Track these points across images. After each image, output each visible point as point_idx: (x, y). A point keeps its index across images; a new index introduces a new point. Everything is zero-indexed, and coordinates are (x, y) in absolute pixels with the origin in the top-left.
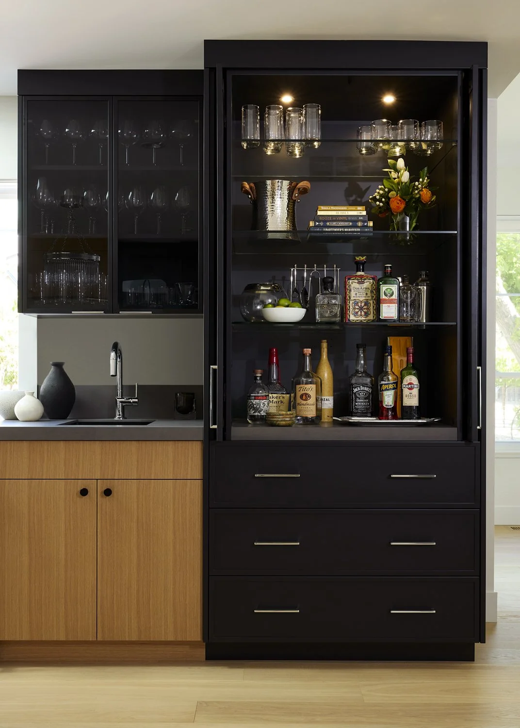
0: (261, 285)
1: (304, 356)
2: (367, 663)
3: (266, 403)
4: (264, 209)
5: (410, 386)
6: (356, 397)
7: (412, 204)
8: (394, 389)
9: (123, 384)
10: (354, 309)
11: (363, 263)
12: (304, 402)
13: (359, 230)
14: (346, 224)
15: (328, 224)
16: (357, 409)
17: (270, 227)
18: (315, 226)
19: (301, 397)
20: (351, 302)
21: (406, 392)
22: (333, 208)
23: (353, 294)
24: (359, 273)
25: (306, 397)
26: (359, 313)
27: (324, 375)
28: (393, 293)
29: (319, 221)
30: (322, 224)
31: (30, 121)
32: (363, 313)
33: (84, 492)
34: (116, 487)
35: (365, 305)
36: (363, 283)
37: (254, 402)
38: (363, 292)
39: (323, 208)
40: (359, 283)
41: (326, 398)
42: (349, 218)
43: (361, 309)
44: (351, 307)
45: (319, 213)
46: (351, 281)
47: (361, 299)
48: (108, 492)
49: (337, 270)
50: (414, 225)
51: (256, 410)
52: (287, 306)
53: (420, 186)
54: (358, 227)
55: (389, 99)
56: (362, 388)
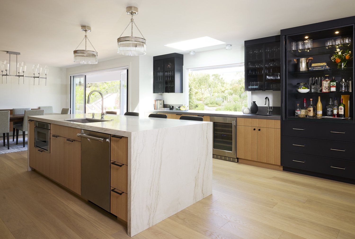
0: (301, 83)
1: (310, 101)
2: (324, 179)
3: (300, 112)
4: (299, 65)
5: (341, 109)
6: (328, 111)
7: (343, 60)
8: (337, 109)
9: (270, 106)
10: (325, 88)
11: (328, 77)
12: (309, 112)
13: (324, 69)
14: (320, 68)
15: (314, 68)
16: (329, 114)
17: (301, 70)
18: (311, 69)
19: (309, 111)
20: (324, 87)
21: (340, 110)
22: (316, 64)
23: (324, 85)
24: (326, 79)
25: (310, 111)
26: (326, 90)
27: (319, 105)
28: (334, 84)
29: (312, 68)
30: (313, 68)
31: (247, 51)
32: (327, 90)
33: (254, 129)
34: (261, 129)
35: (328, 87)
36: (327, 82)
37: (296, 111)
38: (328, 84)
39: (313, 64)
40: (326, 82)
41: (319, 111)
42: (321, 66)
43: (327, 88)
44: (324, 88)
45: (312, 66)
46: (324, 82)
47: (327, 86)
48: (259, 130)
49: (323, 78)
50: (344, 66)
51: (297, 113)
52: (304, 89)
53: (345, 55)
54: (323, 68)
55: (337, 33)
56: (330, 109)
